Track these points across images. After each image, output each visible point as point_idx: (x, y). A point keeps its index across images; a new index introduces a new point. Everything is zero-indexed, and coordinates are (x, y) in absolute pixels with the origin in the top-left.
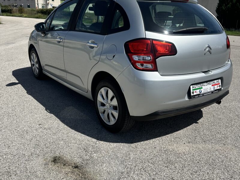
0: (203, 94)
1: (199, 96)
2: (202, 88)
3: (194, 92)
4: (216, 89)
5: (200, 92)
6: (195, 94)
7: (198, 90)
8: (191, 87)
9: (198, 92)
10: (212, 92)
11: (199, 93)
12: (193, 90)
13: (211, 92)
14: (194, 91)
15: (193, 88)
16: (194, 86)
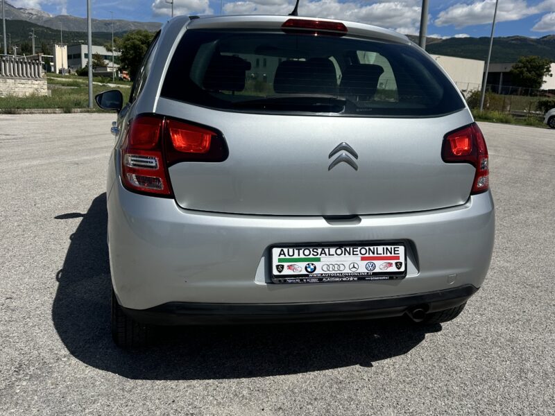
0: (321, 279)
1: (302, 280)
2: (319, 260)
3: (285, 267)
4: (377, 270)
5: (309, 270)
6: (286, 272)
7: (303, 264)
8: (276, 251)
9: (300, 269)
10: (361, 278)
11: (304, 272)
12: (280, 260)
13: (354, 276)
14: (286, 264)
15: (282, 257)
16: (285, 250)
